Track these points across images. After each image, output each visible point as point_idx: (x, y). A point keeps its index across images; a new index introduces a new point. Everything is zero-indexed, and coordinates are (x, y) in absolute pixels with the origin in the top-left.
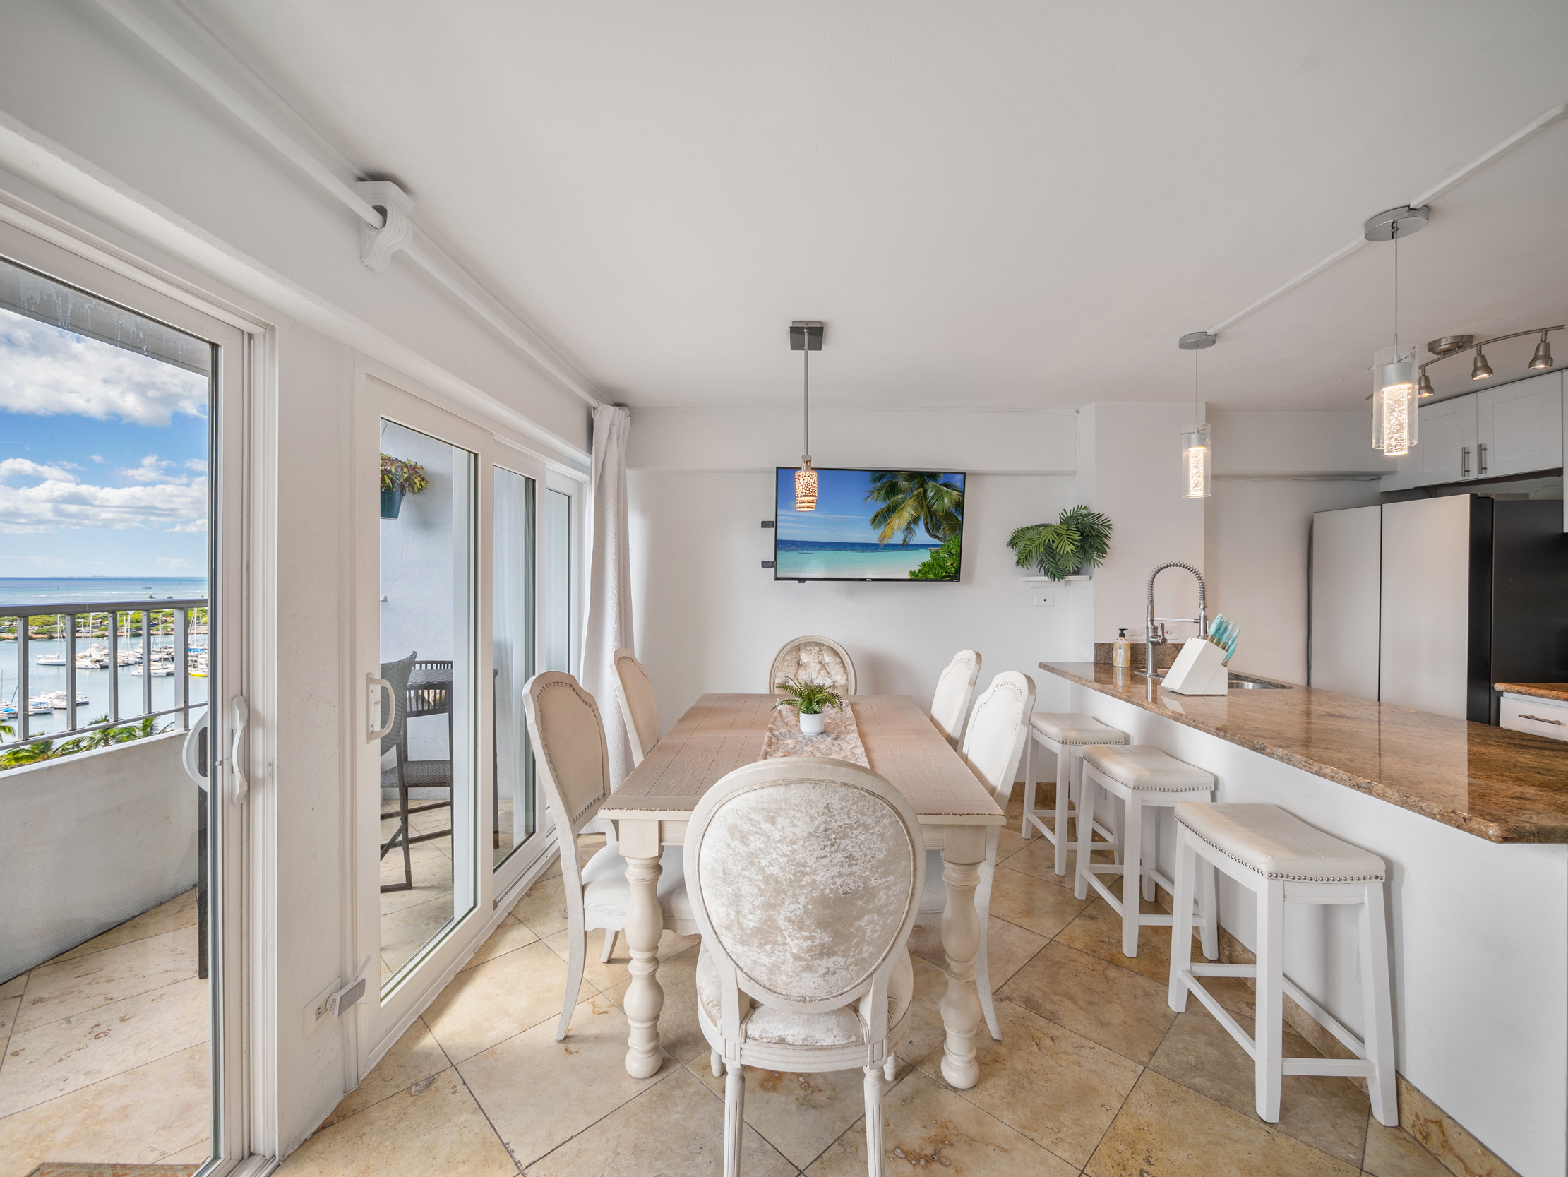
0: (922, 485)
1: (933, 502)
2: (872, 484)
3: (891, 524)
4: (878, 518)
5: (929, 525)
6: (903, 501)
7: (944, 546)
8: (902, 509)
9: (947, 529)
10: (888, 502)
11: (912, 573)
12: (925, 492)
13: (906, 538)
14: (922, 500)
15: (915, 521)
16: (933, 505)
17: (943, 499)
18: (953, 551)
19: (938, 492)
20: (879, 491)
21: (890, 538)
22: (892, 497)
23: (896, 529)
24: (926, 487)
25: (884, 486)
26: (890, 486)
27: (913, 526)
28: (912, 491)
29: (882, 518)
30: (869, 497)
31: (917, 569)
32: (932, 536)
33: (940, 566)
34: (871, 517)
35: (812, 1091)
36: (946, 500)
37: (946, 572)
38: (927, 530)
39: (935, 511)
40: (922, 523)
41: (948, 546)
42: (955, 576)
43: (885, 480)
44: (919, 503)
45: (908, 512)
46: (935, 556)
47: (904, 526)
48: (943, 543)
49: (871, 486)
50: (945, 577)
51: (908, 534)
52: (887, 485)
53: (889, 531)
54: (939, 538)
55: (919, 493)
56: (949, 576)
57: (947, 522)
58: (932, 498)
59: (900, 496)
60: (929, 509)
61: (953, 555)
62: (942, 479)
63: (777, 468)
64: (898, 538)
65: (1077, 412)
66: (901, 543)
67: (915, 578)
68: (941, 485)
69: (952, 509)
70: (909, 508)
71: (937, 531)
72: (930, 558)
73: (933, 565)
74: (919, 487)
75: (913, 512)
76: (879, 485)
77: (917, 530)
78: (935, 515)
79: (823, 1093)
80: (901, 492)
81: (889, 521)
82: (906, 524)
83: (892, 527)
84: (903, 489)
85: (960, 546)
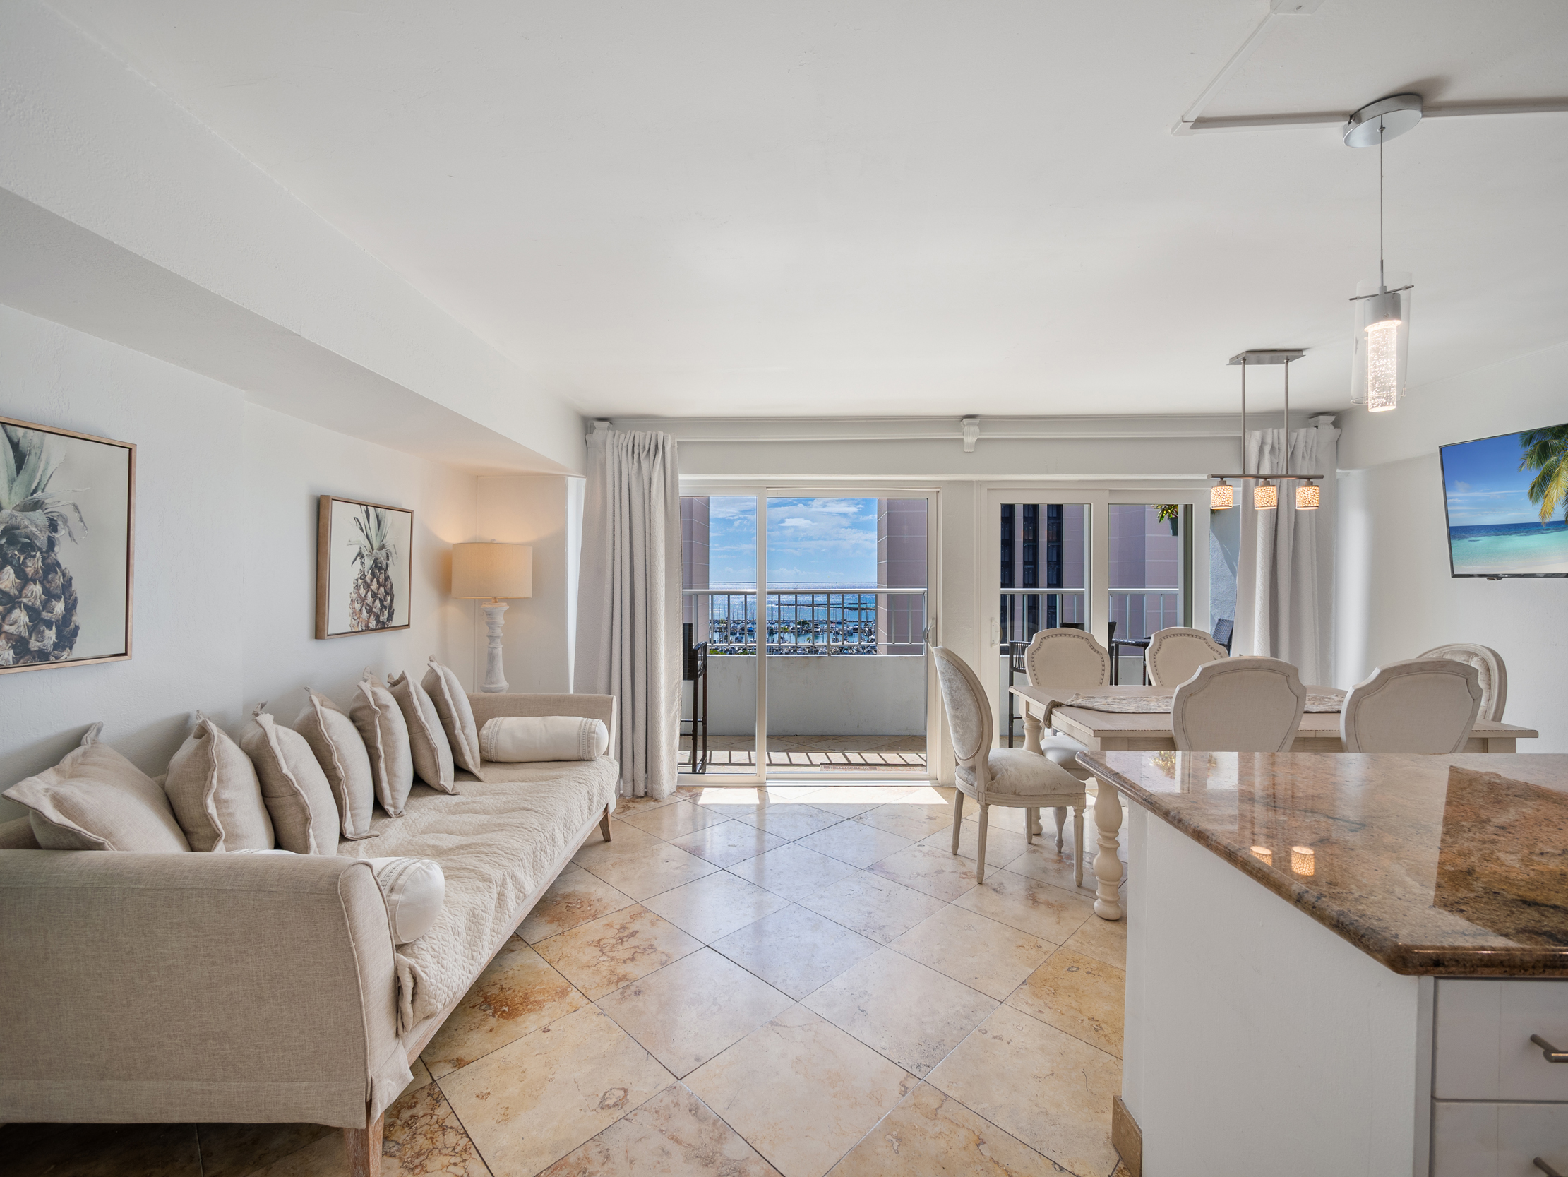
2: (1523, 449)
3: (1549, 496)
4: (1535, 490)
6: (1559, 463)
8: (1557, 475)
10: (1542, 468)
13: (1565, 513)
20: (1531, 455)
21: (1550, 514)
22: (1545, 461)
23: (1555, 501)
25: (1535, 449)
26: (1541, 447)
28: (1564, 450)
29: (1539, 488)
30: (1522, 465)
34: (1530, 487)
43: (1535, 442)
45: (1564, 477)
47: (1562, 496)
49: (1523, 452)
52: (1538, 447)
53: (1549, 506)
59: (1553, 459)
63: (1440, 448)
64: (1559, 513)
70: (1565, 472)
76: (1530, 448)
80: (1553, 454)
81: (1545, 493)
82: (1565, 493)
83: (1551, 500)
84: (1555, 451)
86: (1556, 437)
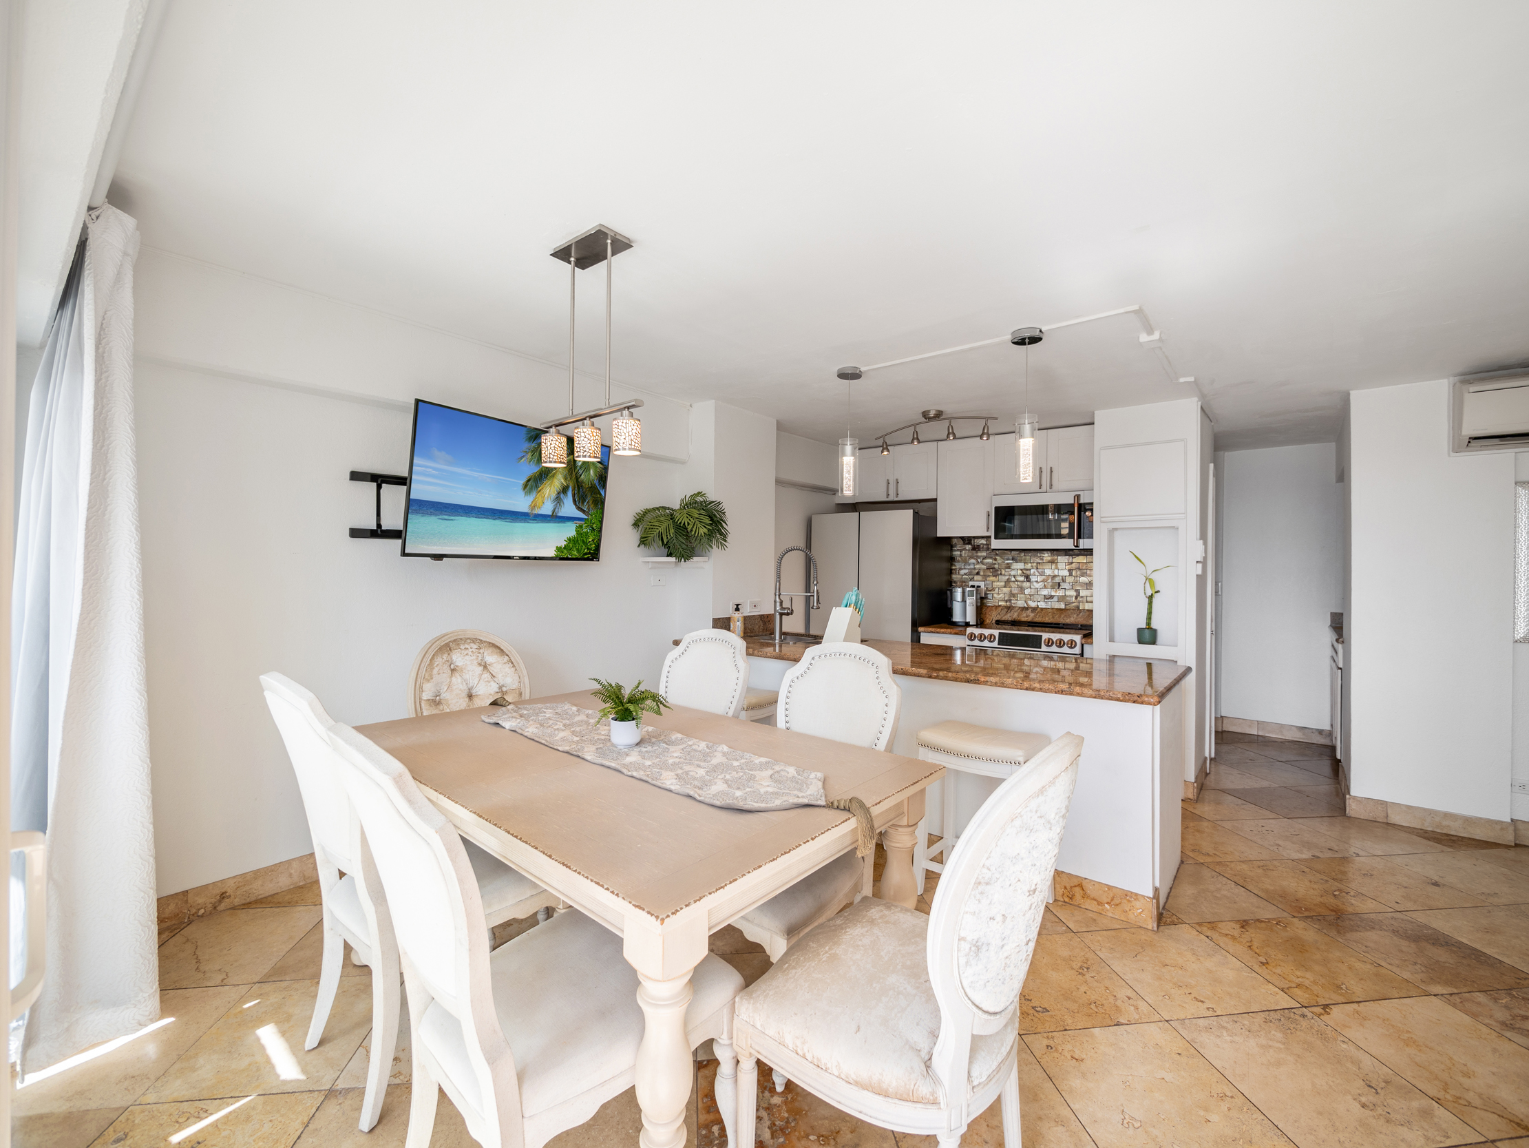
1: (581, 472)
2: (527, 442)
3: (542, 492)
4: (530, 483)
5: (576, 496)
7: (587, 520)
8: (553, 476)
9: (591, 502)
11: (557, 550)
13: (555, 509)
14: (571, 468)
15: (564, 490)
16: (581, 476)
17: (590, 470)
18: (594, 526)
20: (533, 452)
21: (540, 507)
23: (546, 497)
27: (562, 495)
29: (533, 483)
30: (523, 457)
31: (563, 544)
32: (578, 508)
33: (583, 541)
34: (525, 480)
35: (834, 1140)
36: (591, 472)
37: (588, 549)
38: (574, 501)
39: (582, 482)
40: (570, 494)
41: (591, 521)
42: (594, 555)
44: (569, 471)
45: (559, 480)
46: (579, 530)
47: (554, 495)
48: (587, 517)
49: (527, 445)
50: (586, 556)
51: (557, 504)
53: (540, 499)
54: (583, 511)
55: (569, 461)
56: (590, 555)
57: (591, 495)
60: (577, 479)
61: (594, 530)
63: (418, 401)
64: (547, 509)
65: (691, 406)
66: (551, 514)
67: (560, 556)
69: (596, 481)
70: (560, 476)
71: (583, 503)
72: (575, 533)
73: (577, 541)
75: (563, 481)
77: (565, 501)
78: (582, 486)
79: (842, 1132)
81: (540, 488)
82: (556, 493)
83: (543, 495)
85: (601, 522)
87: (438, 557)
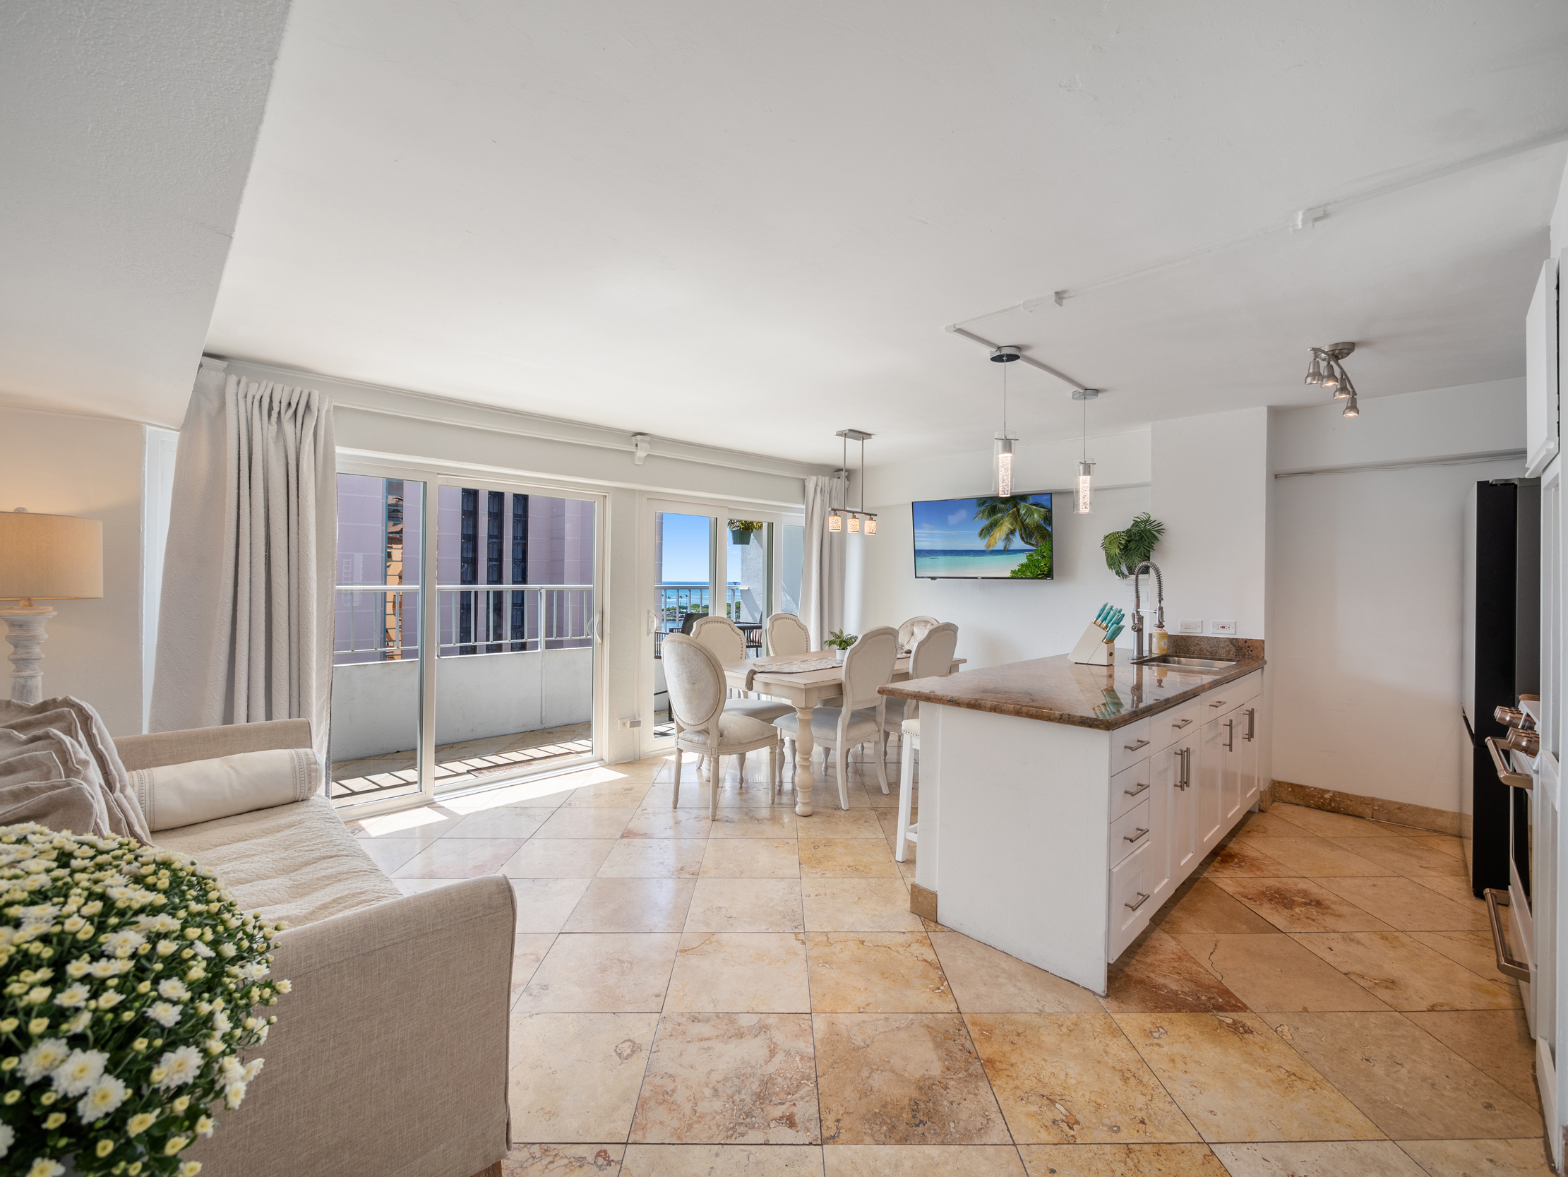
0: (1015, 506)
1: (1025, 518)
2: (978, 507)
3: (993, 536)
4: (984, 531)
5: (1023, 535)
6: (1002, 518)
7: (1037, 550)
8: (1001, 524)
9: (1039, 537)
10: (990, 520)
11: (1013, 572)
12: (1018, 510)
13: (1006, 546)
14: (1016, 517)
15: (1012, 532)
16: (1025, 520)
17: (1033, 515)
18: (1045, 554)
19: (1028, 510)
20: (983, 512)
21: (993, 546)
22: (993, 516)
23: (998, 539)
24: (1019, 507)
25: (987, 509)
26: (991, 508)
27: (1010, 536)
28: (1008, 510)
29: (987, 531)
30: (977, 517)
31: (1017, 568)
32: (1027, 543)
33: (1035, 566)
34: (980, 530)
36: (1036, 516)
37: (1041, 571)
38: (1022, 538)
39: (1028, 524)
40: (1017, 534)
41: (1041, 550)
42: (1049, 575)
43: (987, 505)
44: (1014, 519)
45: (1006, 526)
46: (1030, 558)
47: (1004, 536)
48: (1036, 548)
49: (978, 509)
50: (1039, 574)
51: (1007, 542)
52: (989, 508)
53: (993, 541)
54: (1032, 545)
55: (1014, 512)
56: (1043, 574)
57: (1039, 531)
58: (1024, 515)
59: (999, 515)
60: (1022, 523)
61: (1045, 557)
62: (1031, 500)
63: (914, 503)
64: (1000, 545)
66: (1003, 549)
67: (1015, 576)
68: (1031, 504)
69: (1041, 522)
70: (1007, 523)
71: (1031, 539)
72: (1027, 560)
73: (1029, 565)
74: (1013, 508)
75: (1010, 526)
76: (983, 508)
77: (1014, 539)
78: (1028, 527)
80: (999, 513)
81: (991, 534)
83: (994, 538)
84: (1001, 511)
85: (1052, 551)
86: (1003, 503)
87: (933, 578)
